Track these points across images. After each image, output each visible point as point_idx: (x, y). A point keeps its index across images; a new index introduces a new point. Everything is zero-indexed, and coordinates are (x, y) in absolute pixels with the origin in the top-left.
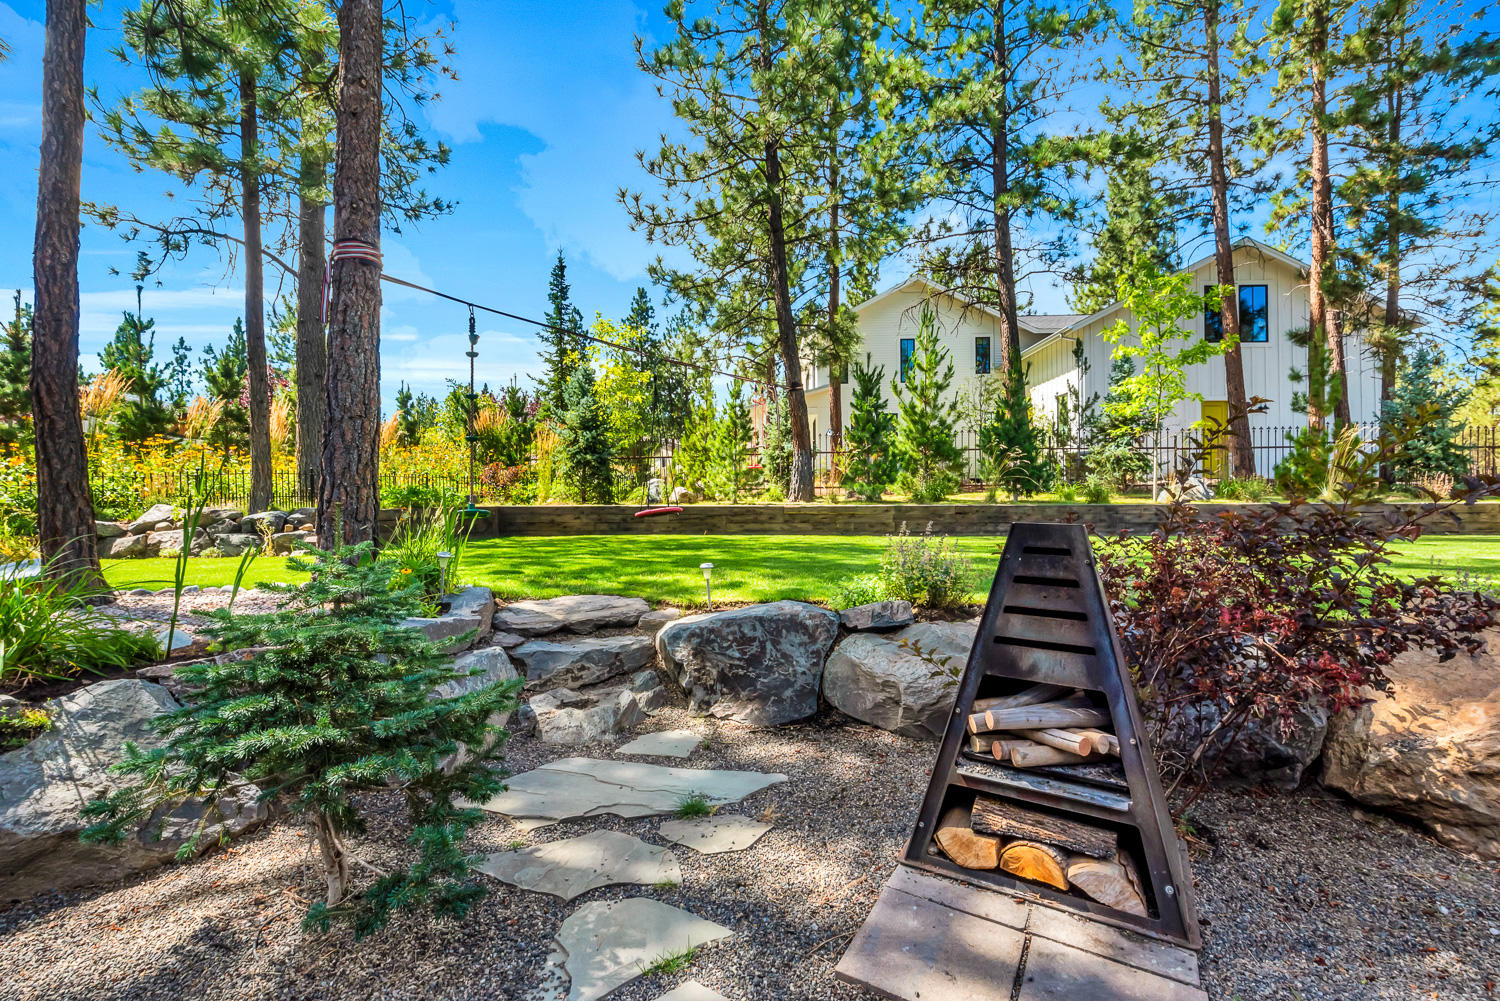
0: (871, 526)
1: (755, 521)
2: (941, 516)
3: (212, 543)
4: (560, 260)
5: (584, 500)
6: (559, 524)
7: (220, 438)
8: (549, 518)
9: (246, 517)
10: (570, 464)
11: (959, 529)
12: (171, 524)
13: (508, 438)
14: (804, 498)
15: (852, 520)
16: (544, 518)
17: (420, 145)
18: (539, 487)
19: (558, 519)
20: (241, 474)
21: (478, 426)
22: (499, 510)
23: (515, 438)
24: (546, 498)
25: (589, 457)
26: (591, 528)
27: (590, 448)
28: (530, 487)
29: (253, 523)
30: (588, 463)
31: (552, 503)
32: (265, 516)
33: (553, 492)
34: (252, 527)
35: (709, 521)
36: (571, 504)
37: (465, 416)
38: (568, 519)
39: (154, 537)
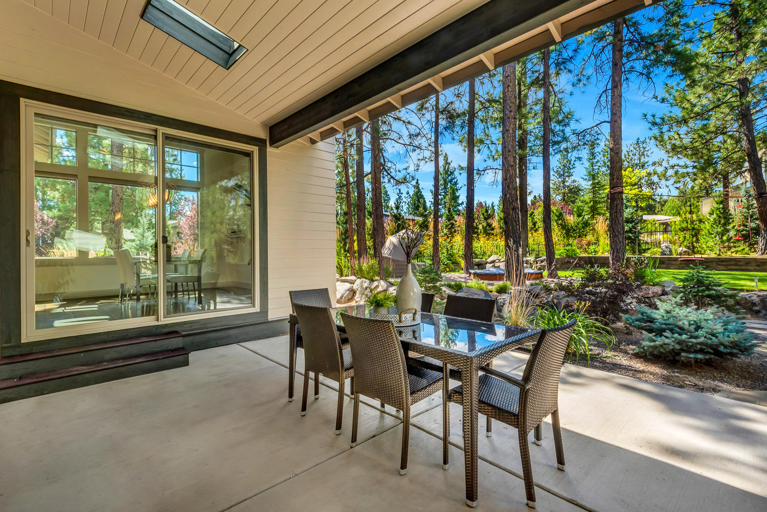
18: (598, 248)
24: (603, 252)
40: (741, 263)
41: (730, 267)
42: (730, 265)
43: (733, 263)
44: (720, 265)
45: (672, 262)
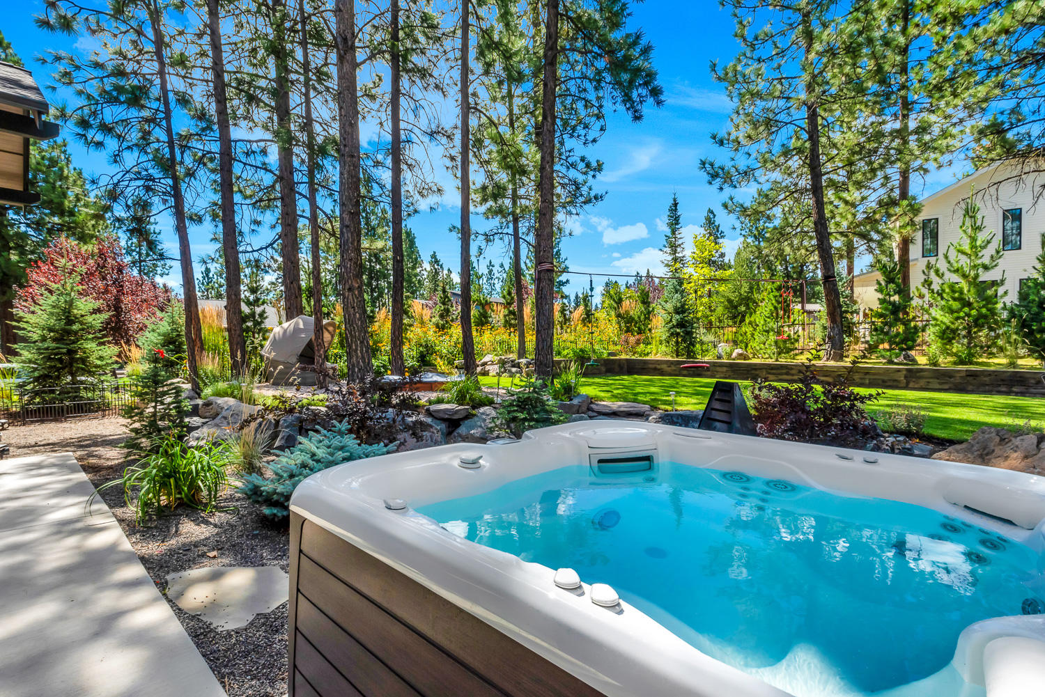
0: (884, 381)
1: (787, 374)
2: (951, 377)
3: (505, 371)
4: (675, 200)
5: (677, 356)
6: (659, 370)
7: (507, 324)
8: (653, 366)
9: (517, 361)
10: (668, 335)
11: (970, 388)
12: (493, 363)
13: (639, 317)
14: (834, 359)
15: (867, 376)
16: (651, 366)
17: (588, 165)
18: (652, 348)
19: (658, 367)
20: (515, 341)
21: (622, 311)
22: (627, 360)
23: (642, 317)
24: (656, 354)
25: (678, 330)
26: (677, 373)
27: (681, 324)
28: (649, 347)
29: (519, 363)
30: (678, 334)
31: (659, 357)
32: (523, 361)
33: (659, 351)
34: (518, 366)
35: (753, 372)
36: (669, 358)
37: (616, 305)
38: (664, 367)
39: (487, 368)
40: (793, 372)
41: (781, 377)
42: (782, 374)
43: (784, 371)
44: (770, 373)
45: (718, 369)
